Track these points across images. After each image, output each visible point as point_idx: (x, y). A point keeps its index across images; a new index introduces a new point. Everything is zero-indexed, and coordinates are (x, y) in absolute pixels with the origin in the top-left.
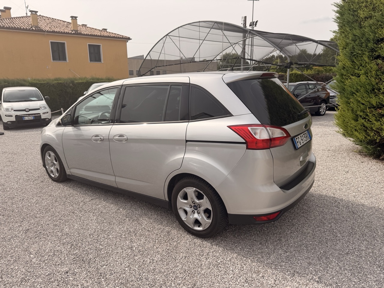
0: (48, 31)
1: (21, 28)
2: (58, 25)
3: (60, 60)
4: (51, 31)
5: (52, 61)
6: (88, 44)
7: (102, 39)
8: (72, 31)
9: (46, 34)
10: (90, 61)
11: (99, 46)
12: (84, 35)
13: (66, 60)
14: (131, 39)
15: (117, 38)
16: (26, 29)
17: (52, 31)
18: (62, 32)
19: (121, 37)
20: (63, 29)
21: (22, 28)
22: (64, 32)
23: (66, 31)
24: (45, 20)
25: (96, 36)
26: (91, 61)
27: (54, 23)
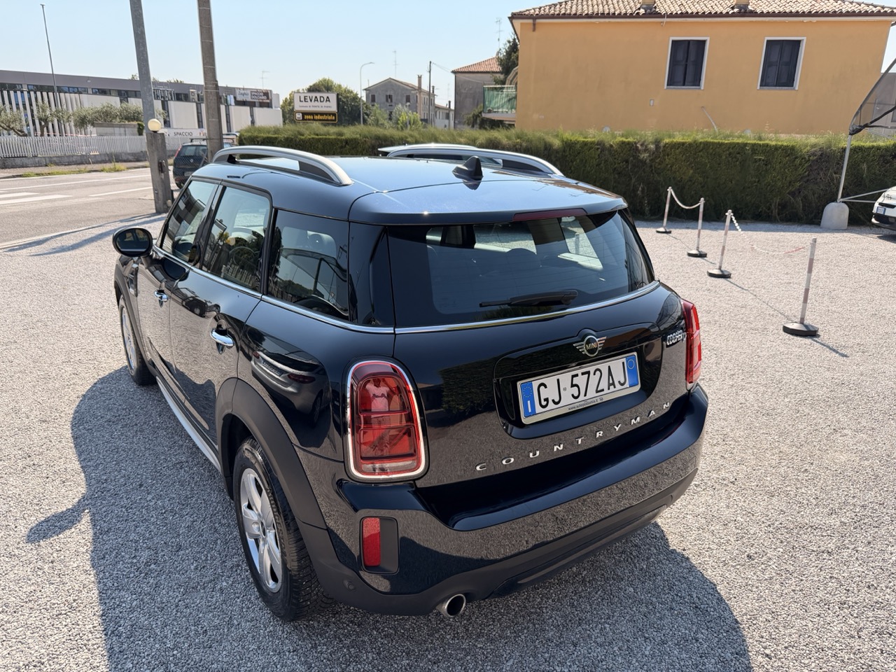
0: (672, 13)
1: (615, 13)
3: (684, 85)
4: (680, 12)
5: (666, 87)
6: (767, 38)
7: (811, 22)
8: (731, 7)
9: (667, 22)
10: (761, 86)
11: (798, 43)
12: (762, 15)
13: (699, 85)
16: (624, 15)
17: (682, 13)
18: (704, 12)
19: (875, 10)
20: (712, 4)
21: (618, 12)
23: (717, 9)
25: (796, 14)
26: (765, 86)
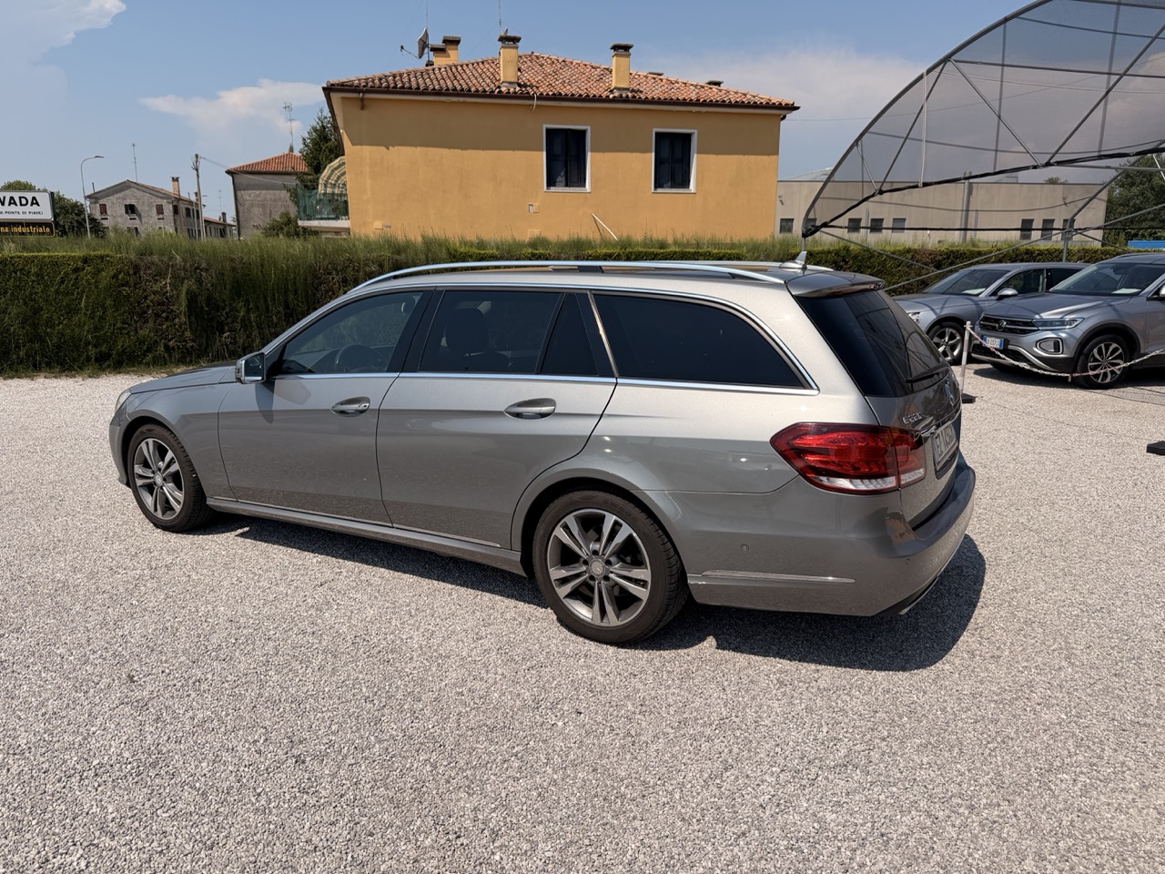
0: (541, 94)
1: (470, 90)
2: (574, 77)
3: (566, 186)
4: (551, 93)
5: (545, 187)
6: (655, 130)
7: (699, 112)
8: (611, 91)
9: (537, 106)
10: (656, 187)
11: (688, 136)
12: (646, 101)
13: (584, 186)
14: (798, 108)
15: (749, 106)
16: (484, 94)
17: (554, 94)
18: (580, 95)
19: (764, 102)
20: (586, 87)
21: (473, 89)
22: (588, 96)
23: (593, 92)
24: (541, 65)
25: (684, 103)
26: (659, 187)
27: (566, 73)
